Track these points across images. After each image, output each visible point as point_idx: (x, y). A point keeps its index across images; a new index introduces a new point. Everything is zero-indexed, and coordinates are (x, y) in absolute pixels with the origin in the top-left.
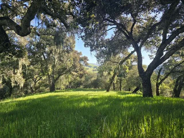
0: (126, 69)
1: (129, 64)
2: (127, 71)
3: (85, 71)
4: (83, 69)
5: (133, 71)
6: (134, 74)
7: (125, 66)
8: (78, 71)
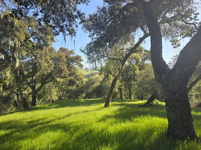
0: (136, 70)
1: (139, 62)
2: (137, 72)
3: (78, 76)
4: (74, 73)
5: (146, 72)
6: (146, 76)
7: (134, 66)
8: (66, 77)
